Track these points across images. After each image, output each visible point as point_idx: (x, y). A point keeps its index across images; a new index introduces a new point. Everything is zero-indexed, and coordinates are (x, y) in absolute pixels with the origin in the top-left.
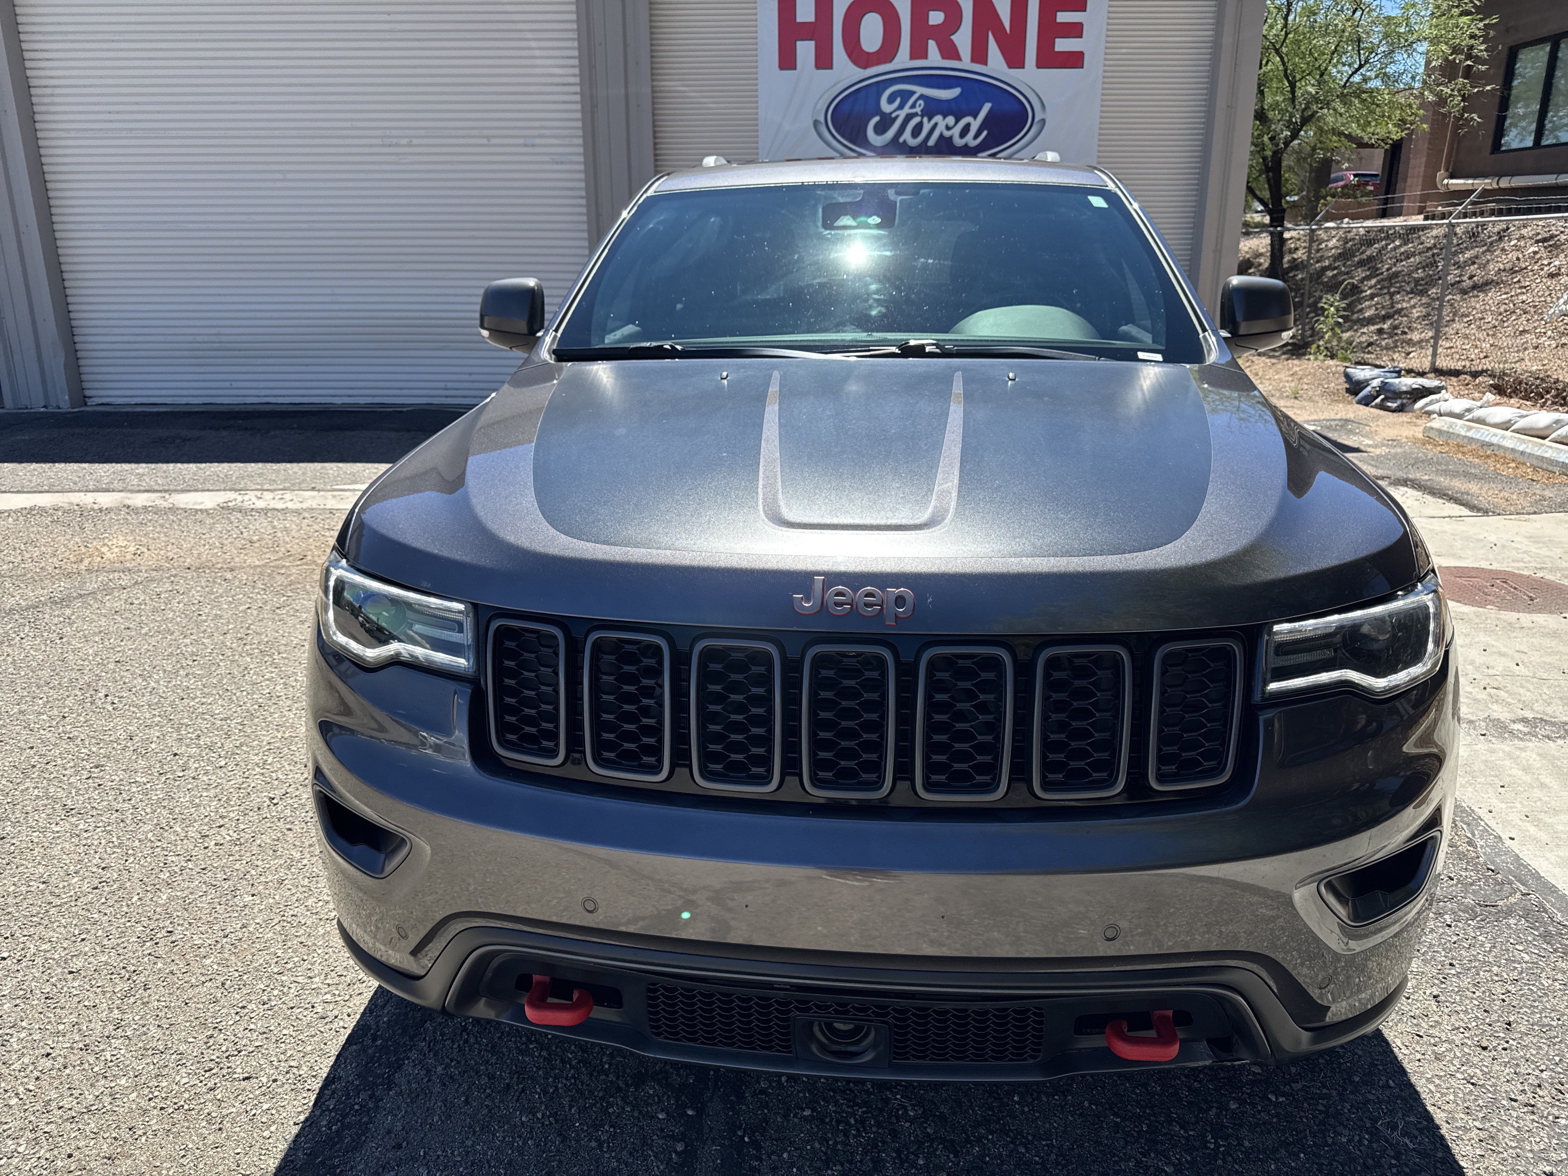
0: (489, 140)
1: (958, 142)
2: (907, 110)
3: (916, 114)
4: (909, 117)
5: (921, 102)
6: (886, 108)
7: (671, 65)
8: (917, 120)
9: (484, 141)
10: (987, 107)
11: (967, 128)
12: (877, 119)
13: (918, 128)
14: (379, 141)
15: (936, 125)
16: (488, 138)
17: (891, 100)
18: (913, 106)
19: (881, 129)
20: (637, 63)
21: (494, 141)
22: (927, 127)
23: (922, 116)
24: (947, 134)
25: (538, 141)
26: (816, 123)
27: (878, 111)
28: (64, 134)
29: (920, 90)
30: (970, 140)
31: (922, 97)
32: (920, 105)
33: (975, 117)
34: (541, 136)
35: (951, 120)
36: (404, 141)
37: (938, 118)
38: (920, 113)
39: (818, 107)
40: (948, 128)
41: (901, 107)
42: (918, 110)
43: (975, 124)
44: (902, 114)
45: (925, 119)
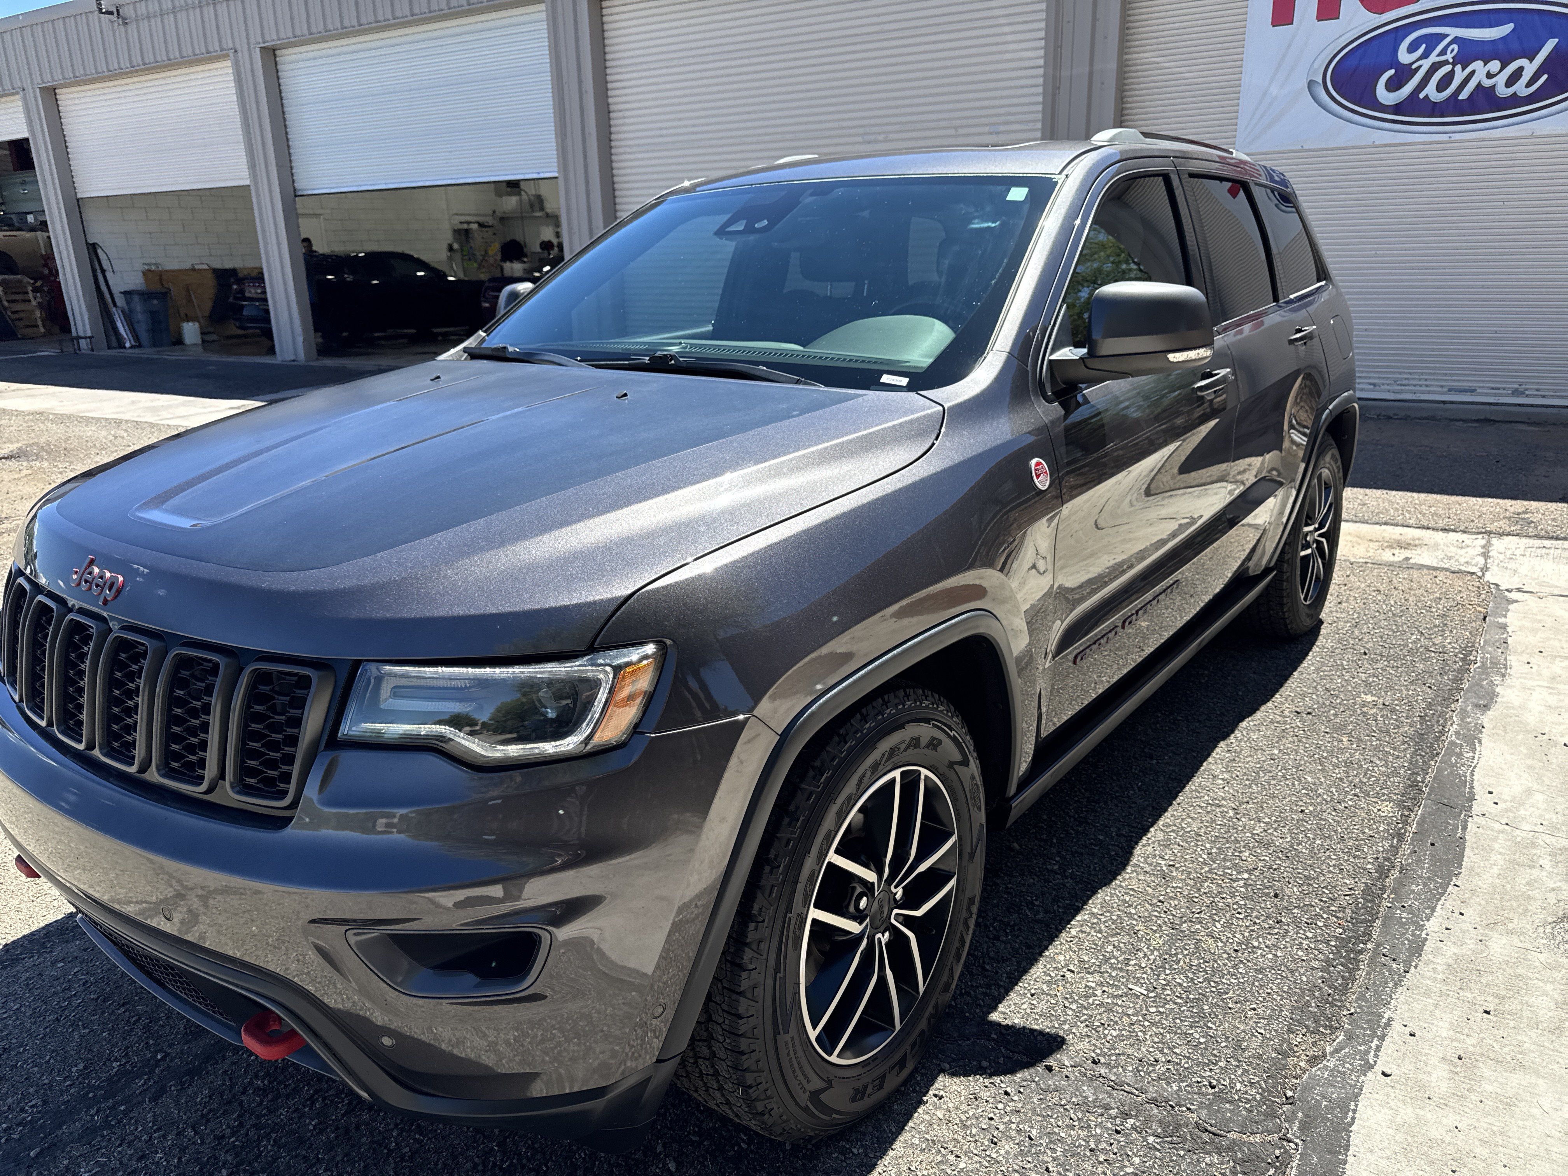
0: (956, 130)
1: (1503, 91)
2: (1433, 58)
3: (1446, 62)
4: (1435, 67)
5: (1455, 47)
6: (1404, 57)
7: (1144, 35)
8: (1446, 69)
9: (952, 132)
10: (1550, 45)
11: (1517, 75)
12: (1392, 72)
13: (1448, 79)
14: (859, 139)
15: (1473, 73)
16: (956, 128)
17: (1412, 49)
18: (1443, 52)
19: (1394, 85)
20: (1106, 38)
21: (960, 131)
22: (1460, 75)
23: (1454, 65)
24: (1487, 83)
25: (1002, 128)
26: (1311, 84)
27: (1395, 63)
28: (628, 150)
29: (1453, 32)
30: (1521, 88)
31: (1456, 40)
32: (1453, 50)
33: (1531, 61)
34: (1006, 123)
35: (1494, 66)
36: (881, 137)
37: (1477, 65)
38: (1451, 60)
39: (1316, 66)
40: (1489, 76)
41: (1425, 56)
42: (1449, 57)
43: (1530, 68)
44: (1426, 64)
45: (1458, 68)
